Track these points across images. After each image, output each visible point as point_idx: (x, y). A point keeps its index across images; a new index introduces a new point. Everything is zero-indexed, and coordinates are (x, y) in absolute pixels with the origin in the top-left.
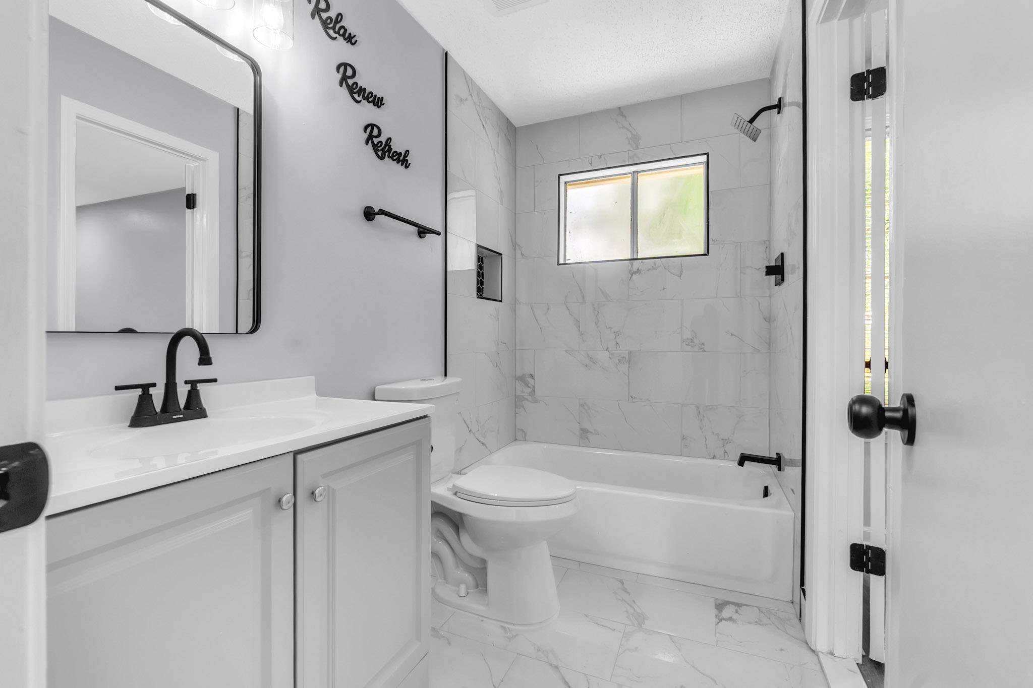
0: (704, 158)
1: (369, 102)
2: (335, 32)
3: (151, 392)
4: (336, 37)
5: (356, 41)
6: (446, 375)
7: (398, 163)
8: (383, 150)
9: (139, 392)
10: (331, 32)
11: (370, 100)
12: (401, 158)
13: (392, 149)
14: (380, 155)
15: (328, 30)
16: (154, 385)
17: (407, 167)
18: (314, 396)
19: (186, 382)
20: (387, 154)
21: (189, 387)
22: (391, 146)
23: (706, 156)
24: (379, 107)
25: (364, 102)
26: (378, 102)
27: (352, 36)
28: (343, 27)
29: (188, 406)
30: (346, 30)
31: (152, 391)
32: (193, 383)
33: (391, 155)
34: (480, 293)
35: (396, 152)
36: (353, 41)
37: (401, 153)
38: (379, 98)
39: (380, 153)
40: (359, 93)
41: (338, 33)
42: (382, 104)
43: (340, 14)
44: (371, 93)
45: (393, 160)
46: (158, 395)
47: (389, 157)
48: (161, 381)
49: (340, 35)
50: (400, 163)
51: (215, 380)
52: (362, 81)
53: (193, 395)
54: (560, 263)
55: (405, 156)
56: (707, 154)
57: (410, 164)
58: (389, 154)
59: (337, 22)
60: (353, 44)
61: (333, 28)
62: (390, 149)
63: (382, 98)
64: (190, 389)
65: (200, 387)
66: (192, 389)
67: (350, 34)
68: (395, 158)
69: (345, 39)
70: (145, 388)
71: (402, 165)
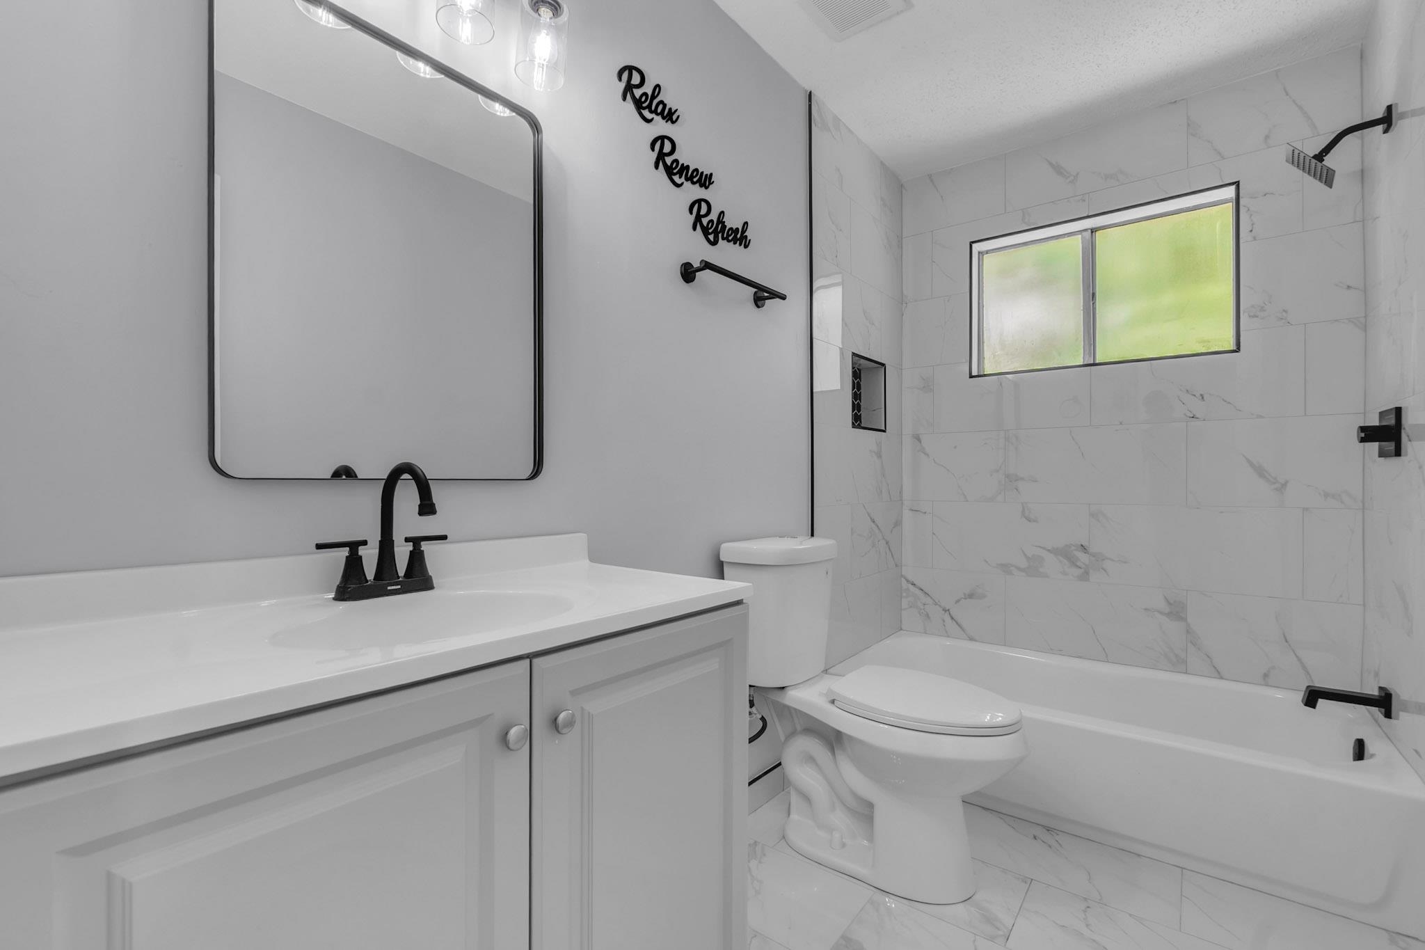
0: (1230, 192)
1: (694, 183)
2: (651, 112)
3: (360, 553)
4: (653, 119)
5: (678, 117)
6: (812, 535)
7: (735, 243)
8: (716, 233)
9: (345, 552)
10: (646, 113)
11: (695, 180)
12: (739, 236)
13: (726, 226)
14: (712, 240)
15: (642, 111)
16: (364, 543)
17: (746, 247)
18: (586, 562)
19: (407, 540)
20: (720, 235)
21: (410, 547)
22: (724, 222)
23: (1233, 188)
24: (707, 188)
25: (688, 184)
26: (705, 181)
27: (673, 111)
28: (661, 102)
29: (409, 573)
30: (665, 106)
31: (362, 551)
32: (416, 541)
33: (725, 236)
34: (857, 421)
35: (731, 229)
36: (674, 118)
37: (737, 229)
38: (707, 175)
39: (711, 237)
40: (680, 173)
41: (655, 112)
42: (711, 183)
43: (658, 86)
44: (696, 170)
45: (729, 241)
46: (370, 557)
47: (723, 239)
48: (374, 537)
49: (657, 114)
50: (738, 242)
51: (444, 538)
52: (684, 156)
53: (417, 558)
54: (973, 374)
55: (744, 231)
56: (1237, 184)
57: (750, 240)
58: (723, 235)
59: (653, 97)
60: (673, 122)
61: (649, 107)
62: (724, 227)
63: (711, 174)
64: (411, 548)
65: (425, 546)
66: (414, 549)
67: (670, 109)
68: (730, 238)
69: (664, 118)
70: (354, 546)
71: (740, 245)
